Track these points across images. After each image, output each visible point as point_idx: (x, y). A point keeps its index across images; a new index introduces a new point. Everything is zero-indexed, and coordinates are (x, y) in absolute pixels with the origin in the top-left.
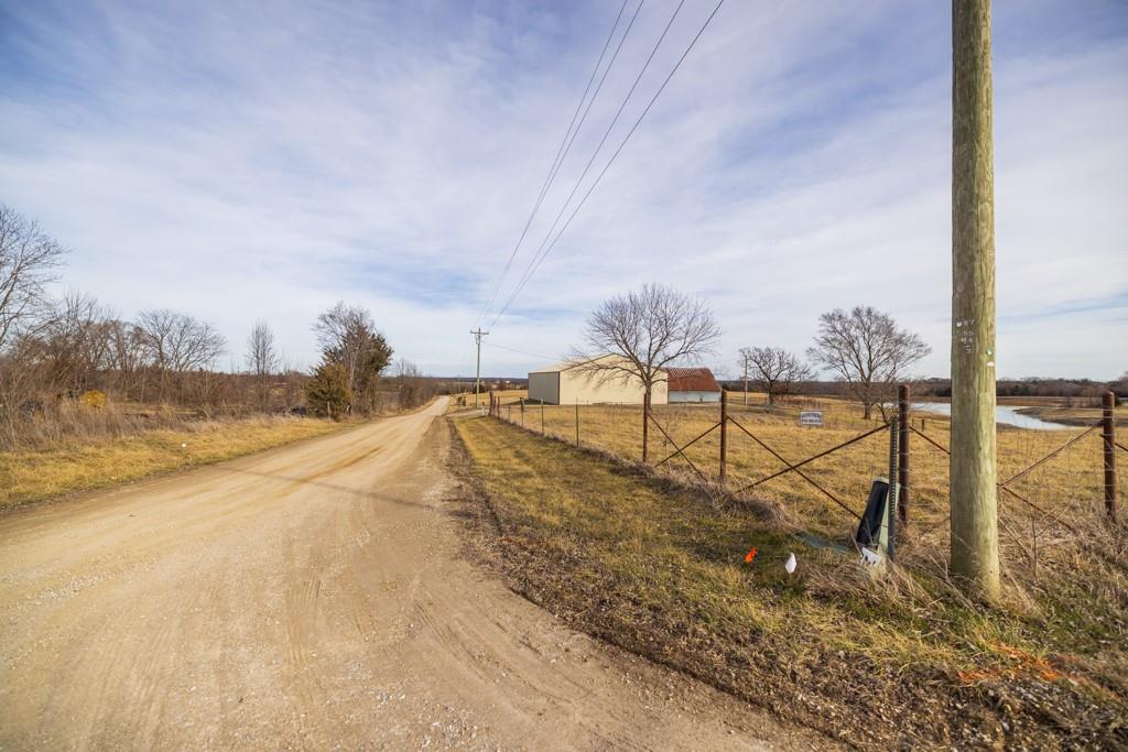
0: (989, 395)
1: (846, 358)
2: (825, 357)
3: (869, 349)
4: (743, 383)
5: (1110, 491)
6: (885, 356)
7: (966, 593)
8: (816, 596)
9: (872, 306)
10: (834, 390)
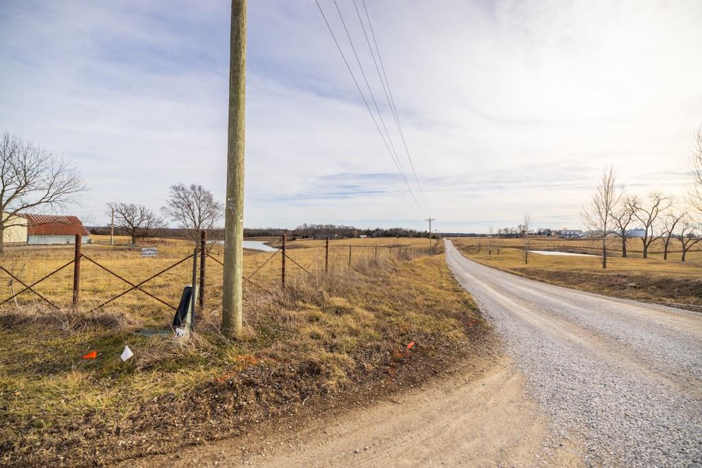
0: (240, 236)
1: (186, 214)
2: (173, 213)
3: (200, 209)
4: (110, 228)
5: (283, 275)
6: (208, 214)
7: (227, 336)
8: (143, 370)
9: (201, 185)
10: (177, 234)
